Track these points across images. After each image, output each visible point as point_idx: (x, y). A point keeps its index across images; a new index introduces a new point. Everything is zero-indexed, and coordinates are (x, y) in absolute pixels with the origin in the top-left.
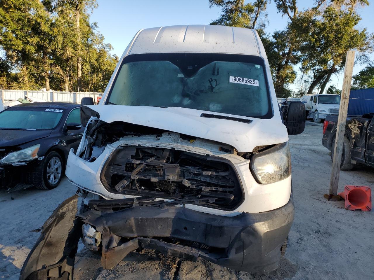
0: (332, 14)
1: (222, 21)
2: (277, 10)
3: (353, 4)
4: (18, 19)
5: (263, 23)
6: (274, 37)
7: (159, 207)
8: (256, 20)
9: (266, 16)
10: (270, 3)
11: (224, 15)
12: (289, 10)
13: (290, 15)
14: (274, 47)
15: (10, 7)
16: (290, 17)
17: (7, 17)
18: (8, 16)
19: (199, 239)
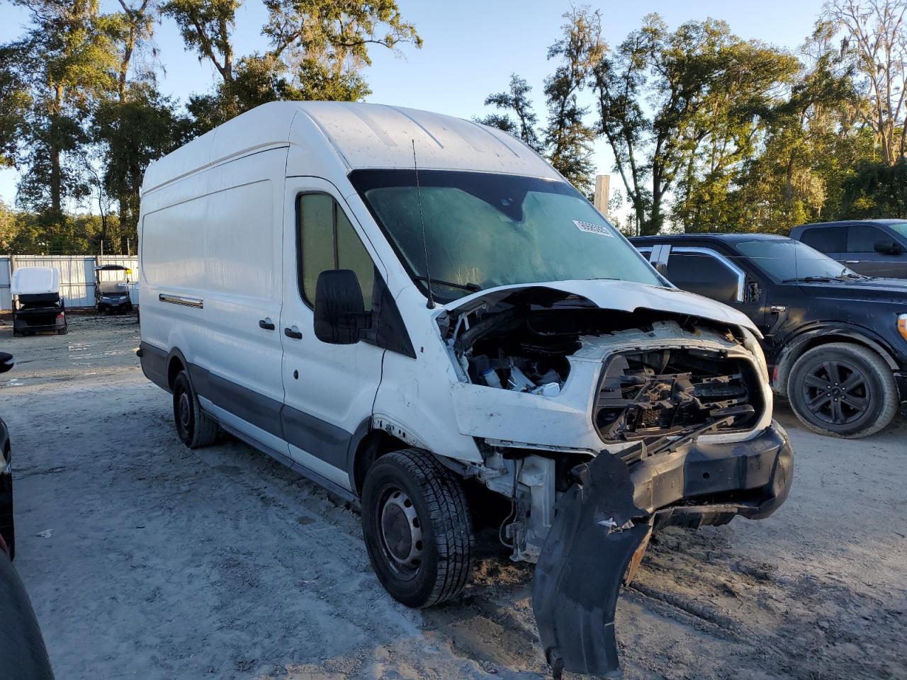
0: (317, 74)
1: (31, 46)
2: (184, 42)
3: (340, 57)
5: (151, 70)
6: (190, 108)
7: (668, 452)
8: (127, 58)
9: (154, 52)
10: (160, 23)
11: (36, 33)
12: (215, 50)
13: (218, 60)
14: (192, 133)
16: (218, 65)
19: (730, 484)
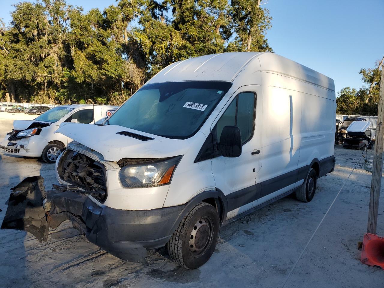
4: (199, 49)
15: (195, 40)
17: (191, 49)
18: (193, 48)
